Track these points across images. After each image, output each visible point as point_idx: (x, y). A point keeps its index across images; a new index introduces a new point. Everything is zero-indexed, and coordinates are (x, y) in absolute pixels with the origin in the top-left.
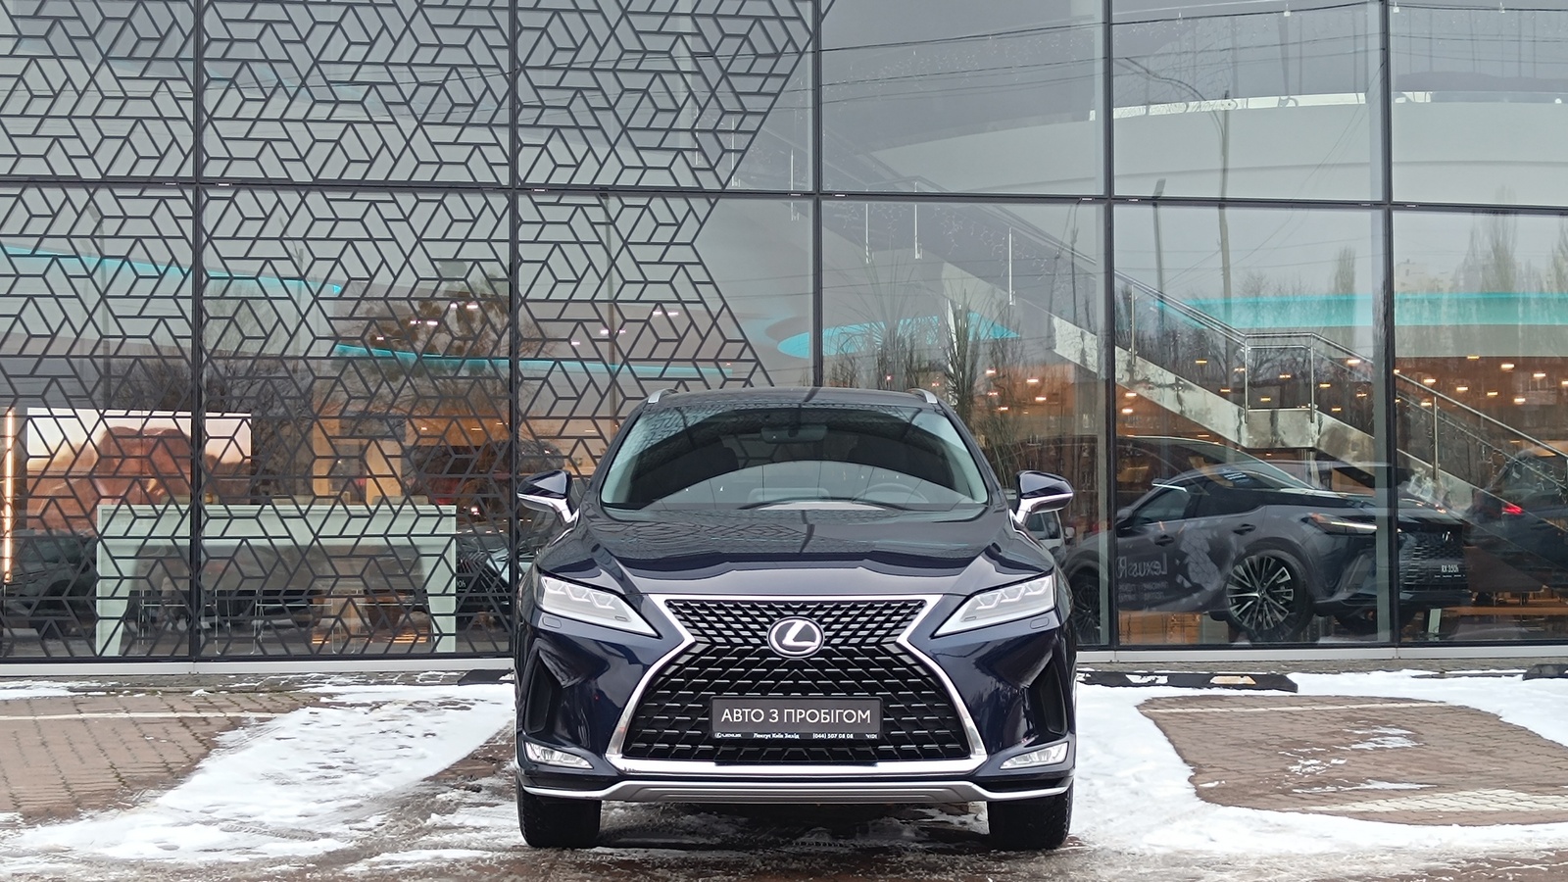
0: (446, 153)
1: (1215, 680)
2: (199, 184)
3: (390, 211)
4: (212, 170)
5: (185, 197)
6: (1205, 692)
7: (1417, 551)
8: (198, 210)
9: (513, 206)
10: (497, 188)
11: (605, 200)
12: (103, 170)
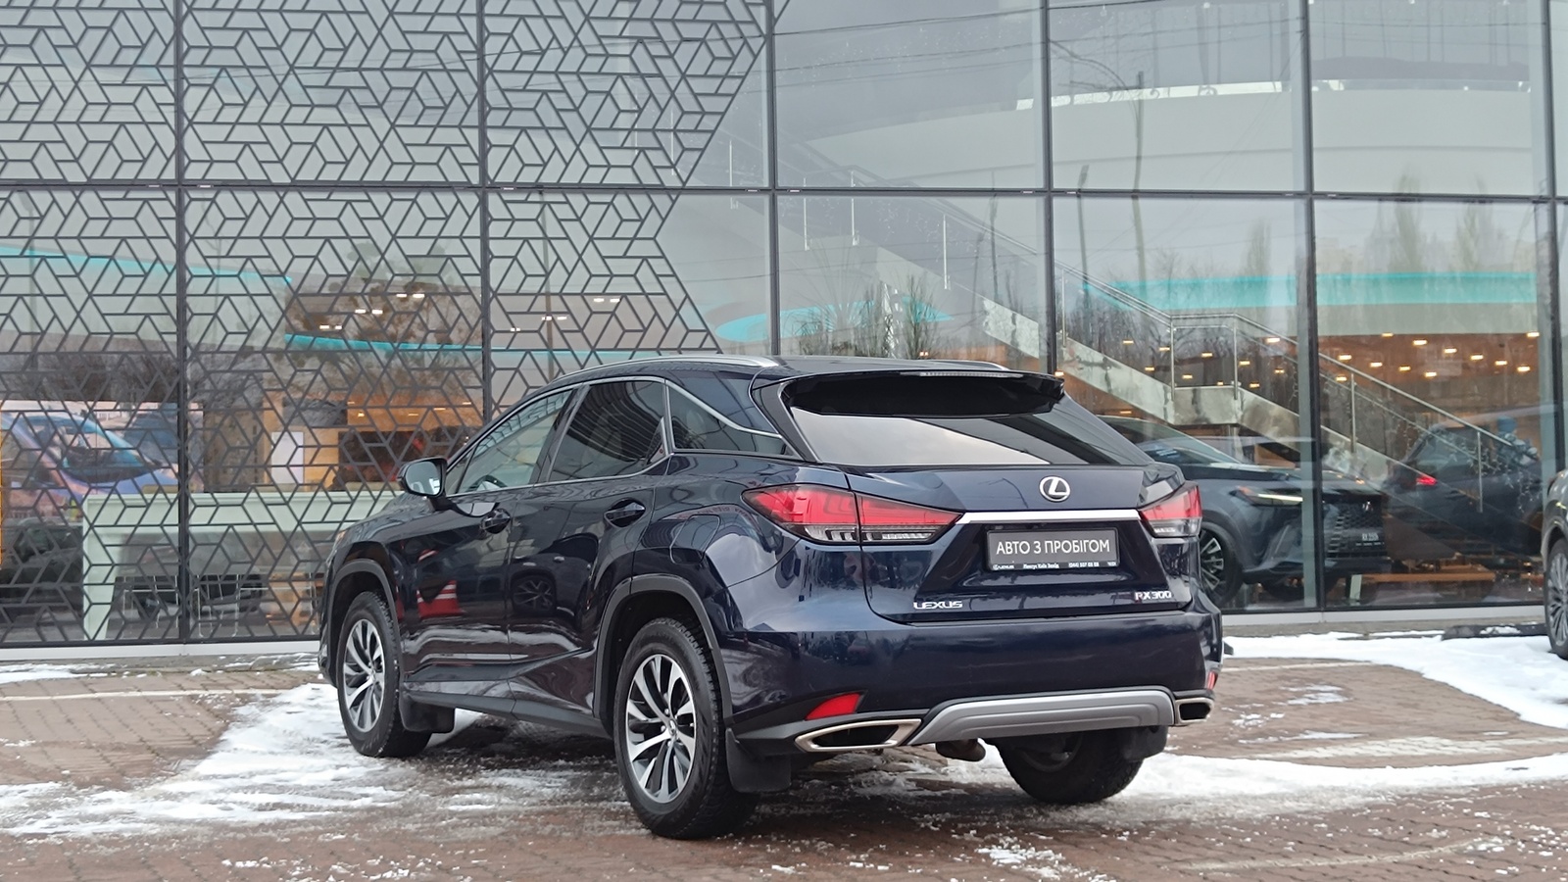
0: (419, 154)
2: (181, 185)
3: (365, 210)
4: (193, 173)
5: (167, 199)
8: (180, 211)
9: (483, 204)
10: (468, 187)
11: (571, 198)
12: (89, 174)
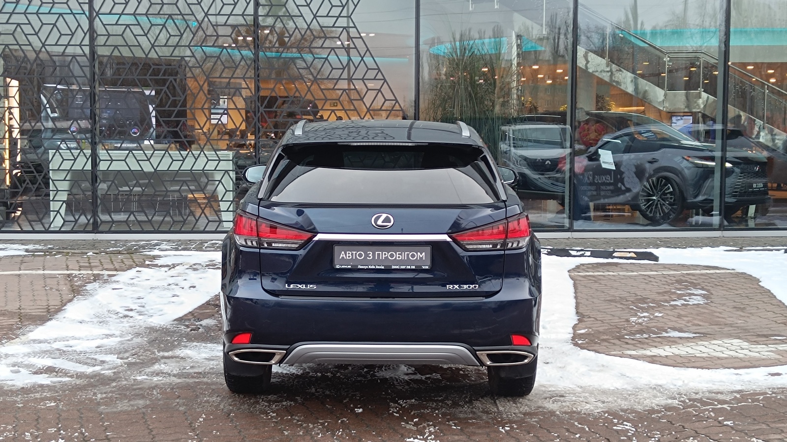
1: (615, 254)
6: (610, 260)
7: (740, 176)
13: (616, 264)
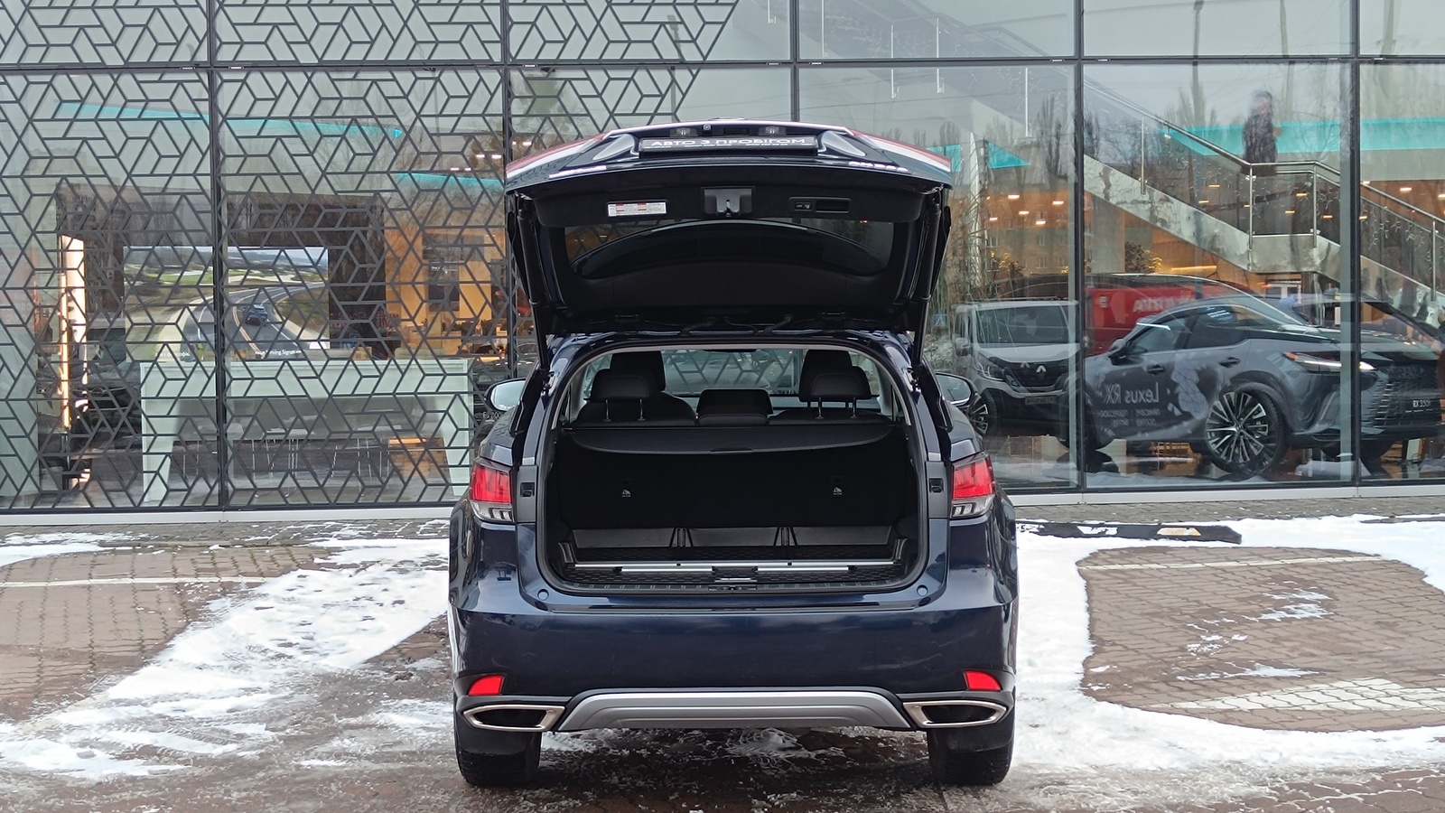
0: (443, 33)
1: (1162, 532)
2: (212, 69)
3: (390, 89)
4: (225, 54)
5: (200, 81)
6: (1152, 543)
7: (1389, 387)
8: (213, 91)
9: (506, 83)
10: (490, 65)
11: (592, 74)
12: (126, 57)
13: (1164, 550)
